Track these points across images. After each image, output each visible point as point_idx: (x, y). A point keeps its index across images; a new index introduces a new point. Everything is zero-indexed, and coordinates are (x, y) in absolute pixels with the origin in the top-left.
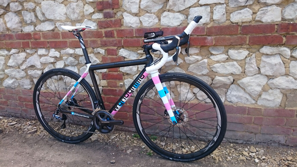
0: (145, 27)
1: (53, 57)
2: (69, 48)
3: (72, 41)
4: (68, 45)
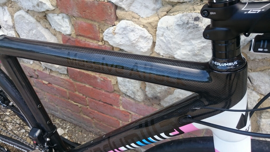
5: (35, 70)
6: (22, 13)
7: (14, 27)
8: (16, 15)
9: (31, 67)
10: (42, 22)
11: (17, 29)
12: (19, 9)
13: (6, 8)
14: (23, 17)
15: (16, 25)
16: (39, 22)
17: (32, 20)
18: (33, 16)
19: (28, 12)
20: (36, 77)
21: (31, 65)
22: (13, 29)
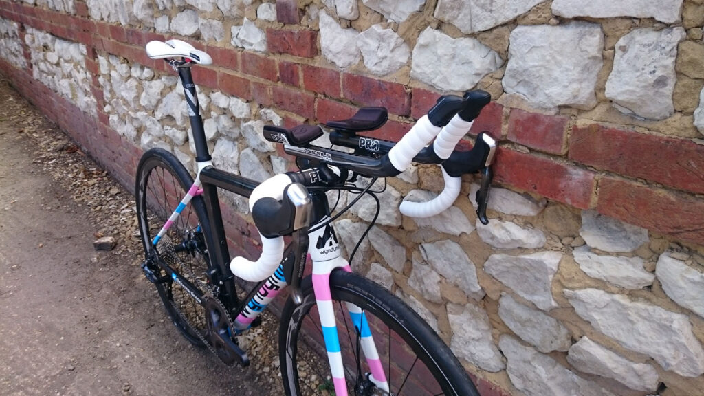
5: (248, 224)
6: (248, 151)
7: (238, 166)
8: (243, 152)
9: (245, 218)
10: (265, 163)
11: (241, 168)
12: (247, 147)
13: (236, 143)
14: (248, 155)
15: (241, 164)
16: (262, 163)
17: (256, 159)
18: (257, 156)
19: (254, 150)
20: (248, 234)
21: (246, 215)
22: (237, 168)
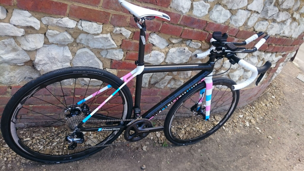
0: (195, 16)
1: (22, 27)
2: (67, 18)
3: (80, 7)
4: (68, 12)
9: (71, 87)
